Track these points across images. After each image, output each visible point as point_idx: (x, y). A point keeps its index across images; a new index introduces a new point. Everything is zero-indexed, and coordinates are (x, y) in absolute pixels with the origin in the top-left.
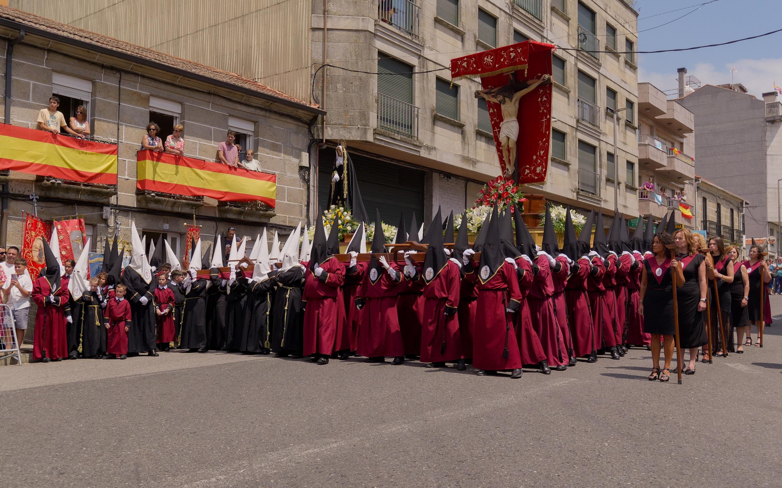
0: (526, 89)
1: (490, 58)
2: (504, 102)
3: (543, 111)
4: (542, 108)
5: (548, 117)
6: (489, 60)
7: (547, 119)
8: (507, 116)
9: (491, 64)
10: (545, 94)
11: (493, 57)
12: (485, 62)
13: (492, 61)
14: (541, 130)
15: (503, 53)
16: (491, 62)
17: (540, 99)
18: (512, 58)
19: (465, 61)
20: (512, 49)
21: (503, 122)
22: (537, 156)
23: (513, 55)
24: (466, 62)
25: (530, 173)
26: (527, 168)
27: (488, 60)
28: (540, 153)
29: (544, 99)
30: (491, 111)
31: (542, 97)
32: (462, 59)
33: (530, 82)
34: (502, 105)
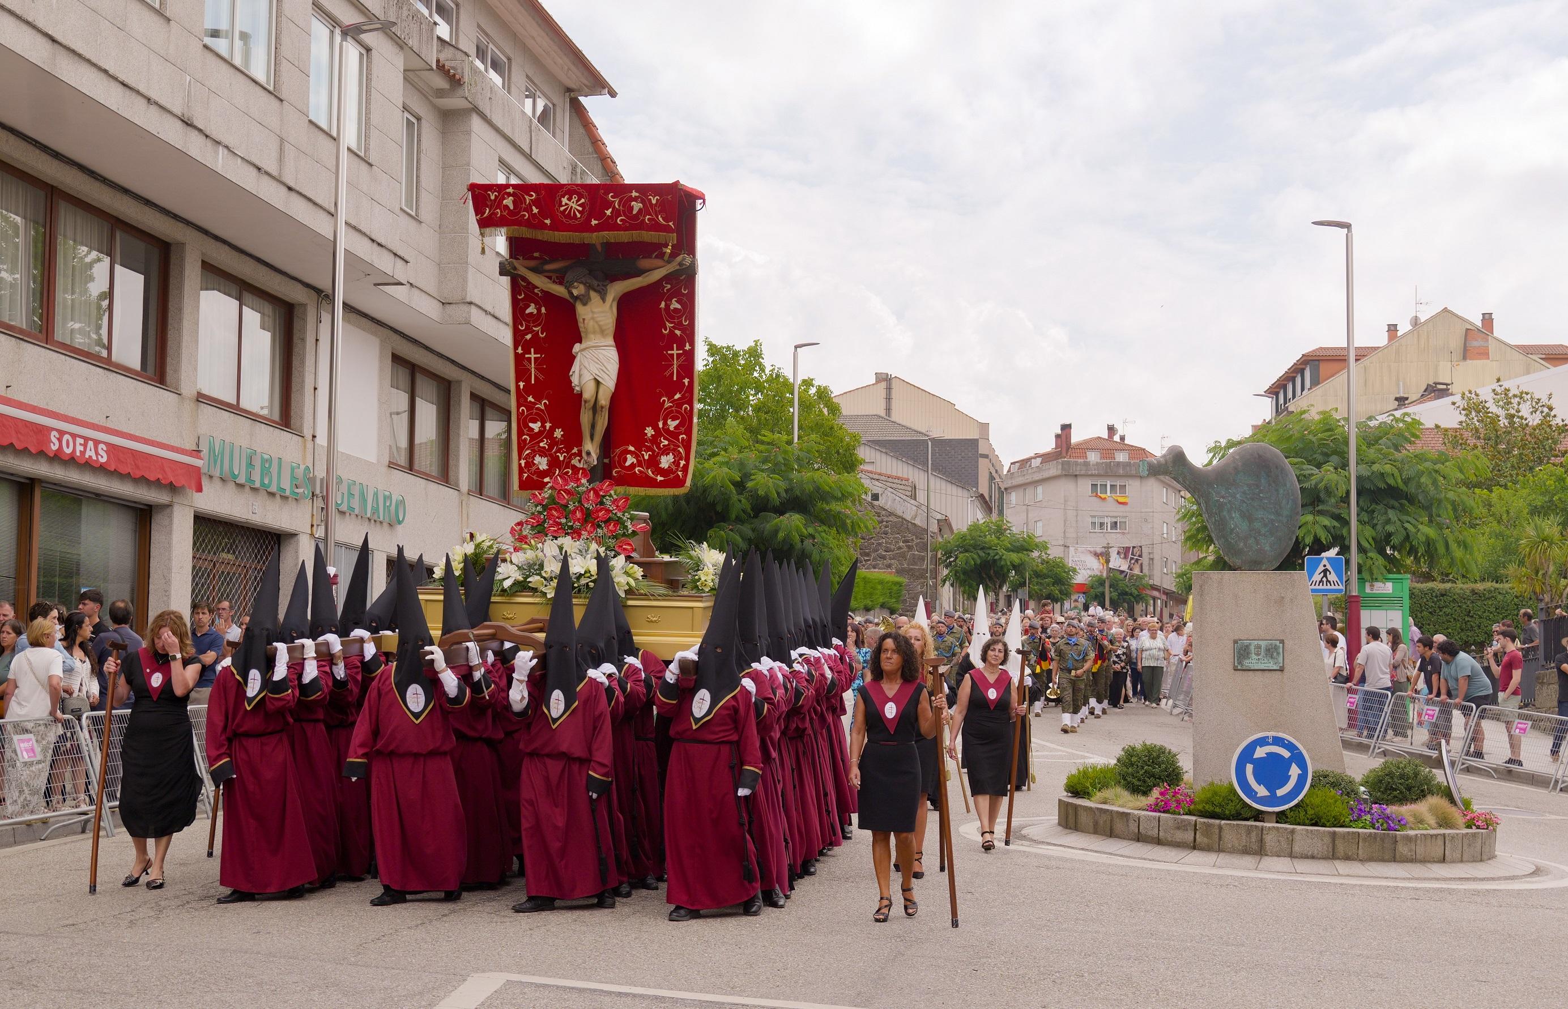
1: (577, 201)
2: (586, 300)
3: (672, 332)
4: (669, 325)
5: (688, 347)
6: (574, 206)
7: (685, 351)
8: (594, 333)
9: (579, 215)
10: (676, 294)
11: (583, 200)
12: (562, 209)
13: (580, 209)
14: (667, 373)
15: (612, 197)
16: (578, 210)
17: (666, 305)
18: (635, 212)
19: (509, 194)
20: (634, 194)
21: (586, 345)
22: (655, 428)
23: (637, 206)
24: (511, 198)
25: (639, 463)
26: (631, 452)
27: (572, 204)
28: (665, 423)
29: (675, 305)
30: (532, 309)
31: (668, 300)
32: (502, 188)
33: (644, 263)
34: (579, 306)
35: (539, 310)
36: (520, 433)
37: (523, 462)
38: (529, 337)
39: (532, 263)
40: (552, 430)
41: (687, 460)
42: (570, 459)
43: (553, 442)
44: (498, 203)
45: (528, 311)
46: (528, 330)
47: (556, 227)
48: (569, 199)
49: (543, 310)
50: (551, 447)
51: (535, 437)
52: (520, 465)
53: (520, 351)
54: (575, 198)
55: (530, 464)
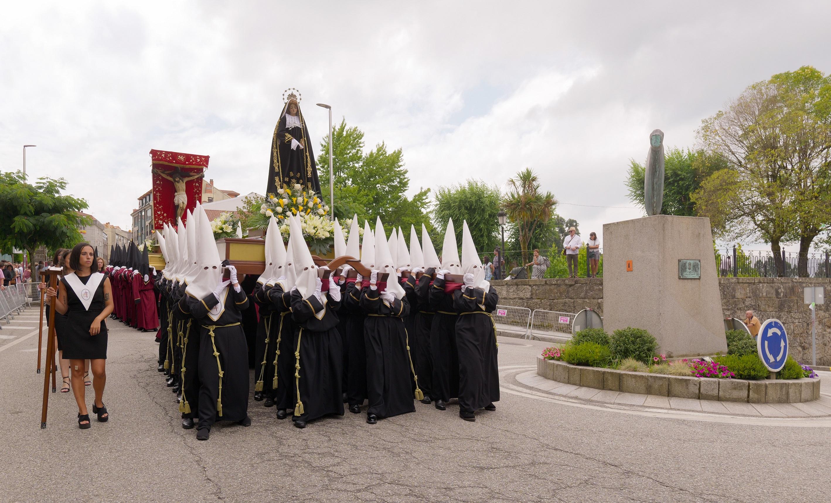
0: (191, 177)
2: (178, 182)
3: (196, 191)
8: (181, 190)
9: (183, 161)
10: (197, 182)
11: (184, 157)
12: (178, 159)
15: (192, 157)
19: (163, 154)
20: (198, 157)
21: (178, 193)
23: (198, 160)
27: (182, 158)
29: (197, 185)
30: (158, 182)
31: (196, 183)
32: (161, 152)
33: (192, 174)
34: (176, 183)
35: (160, 183)
36: (155, 215)
37: (156, 222)
38: (157, 189)
39: (162, 171)
40: (163, 214)
43: (164, 217)
44: (160, 155)
46: (157, 187)
47: (176, 163)
49: (161, 183)
50: (163, 218)
51: (159, 215)
53: (155, 193)
54: (182, 156)
55: (157, 223)
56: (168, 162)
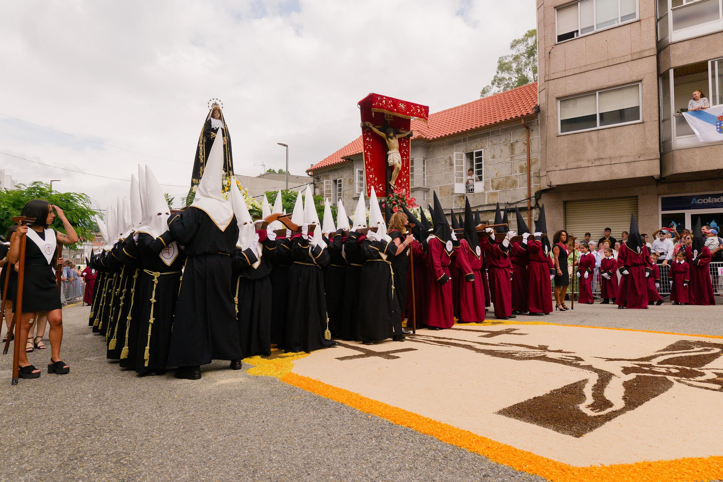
0: (402, 135)
2: (393, 138)
3: (404, 153)
5: (408, 158)
8: (396, 148)
9: (404, 110)
11: (405, 106)
12: (399, 107)
13: (404, 108)
15: (413, 107)
17: (402, 144)
18: (417, 112)
19: (385, 99)
20: (418, 107)
21: (392, 152)
24: (385, 101)
27: (402, 106)
28: (403, 179)
29: (404, 145)
30: (368, 139)
31: (403, 143)
32: (382, 97)
33: (401, 131)
34: (390, 139)
35: (370, 140)
36: (367, 178)
38: (367, 147)
40: (375, 178)
41: (409, 191)
42: (379, 188)
44: (381, 102)
45: (367, 140)
46: (367, 145)
47: (398, 111)
48: (402, 104)
49: (371, 140)
50: (375, 183)
51: (371, 179)
52: (368, 188)
53: (366, 151)
56: (390, 110)
